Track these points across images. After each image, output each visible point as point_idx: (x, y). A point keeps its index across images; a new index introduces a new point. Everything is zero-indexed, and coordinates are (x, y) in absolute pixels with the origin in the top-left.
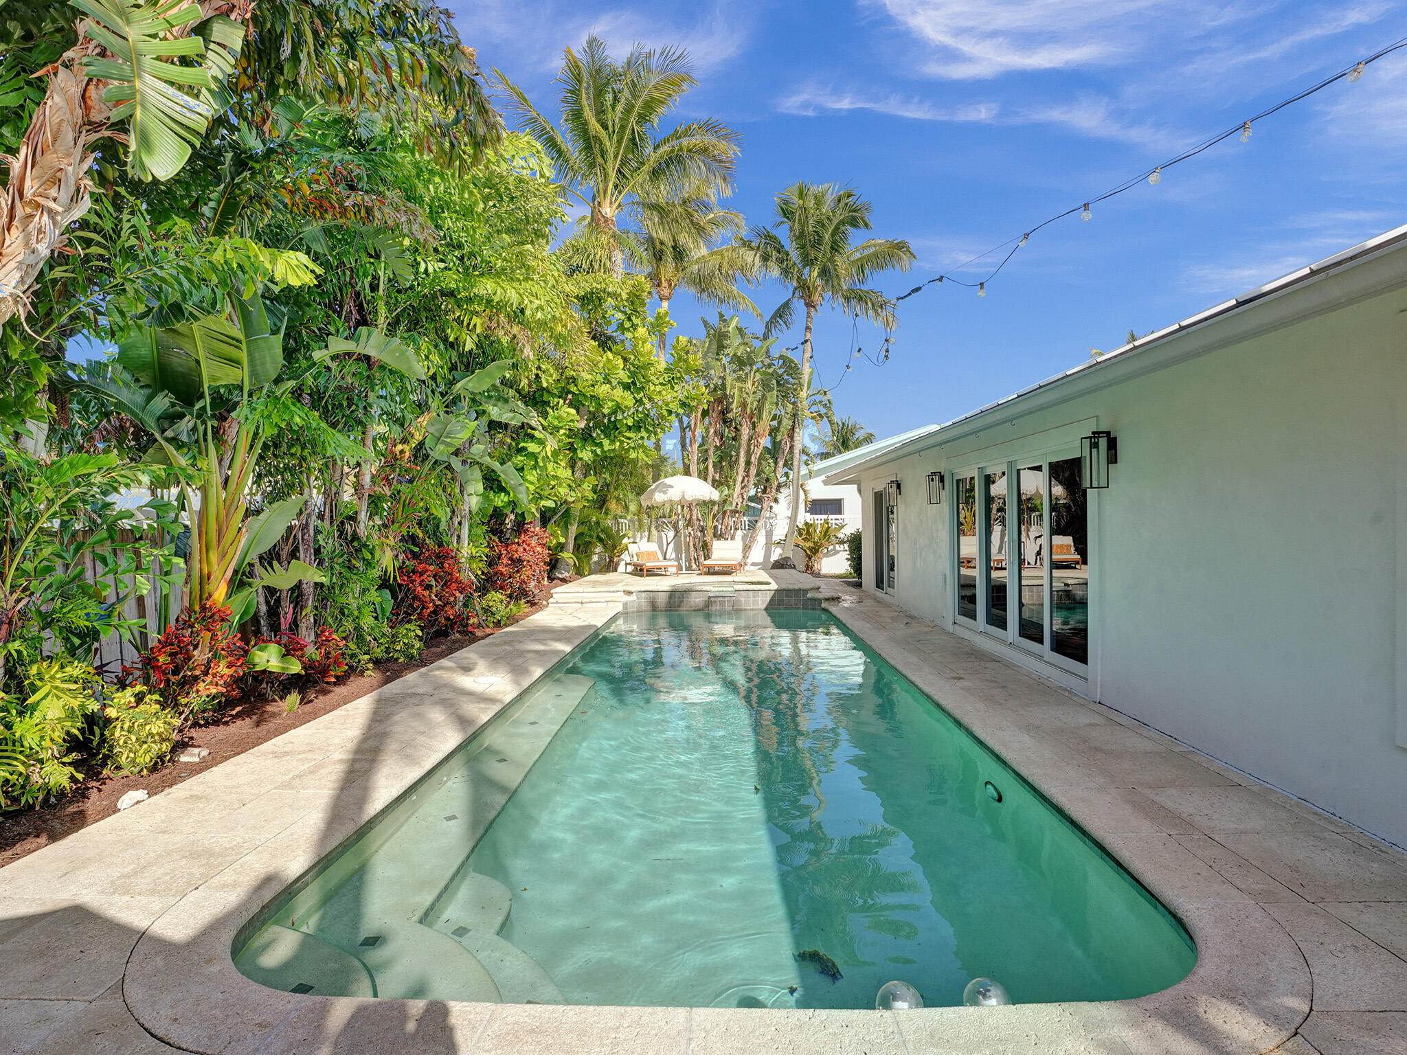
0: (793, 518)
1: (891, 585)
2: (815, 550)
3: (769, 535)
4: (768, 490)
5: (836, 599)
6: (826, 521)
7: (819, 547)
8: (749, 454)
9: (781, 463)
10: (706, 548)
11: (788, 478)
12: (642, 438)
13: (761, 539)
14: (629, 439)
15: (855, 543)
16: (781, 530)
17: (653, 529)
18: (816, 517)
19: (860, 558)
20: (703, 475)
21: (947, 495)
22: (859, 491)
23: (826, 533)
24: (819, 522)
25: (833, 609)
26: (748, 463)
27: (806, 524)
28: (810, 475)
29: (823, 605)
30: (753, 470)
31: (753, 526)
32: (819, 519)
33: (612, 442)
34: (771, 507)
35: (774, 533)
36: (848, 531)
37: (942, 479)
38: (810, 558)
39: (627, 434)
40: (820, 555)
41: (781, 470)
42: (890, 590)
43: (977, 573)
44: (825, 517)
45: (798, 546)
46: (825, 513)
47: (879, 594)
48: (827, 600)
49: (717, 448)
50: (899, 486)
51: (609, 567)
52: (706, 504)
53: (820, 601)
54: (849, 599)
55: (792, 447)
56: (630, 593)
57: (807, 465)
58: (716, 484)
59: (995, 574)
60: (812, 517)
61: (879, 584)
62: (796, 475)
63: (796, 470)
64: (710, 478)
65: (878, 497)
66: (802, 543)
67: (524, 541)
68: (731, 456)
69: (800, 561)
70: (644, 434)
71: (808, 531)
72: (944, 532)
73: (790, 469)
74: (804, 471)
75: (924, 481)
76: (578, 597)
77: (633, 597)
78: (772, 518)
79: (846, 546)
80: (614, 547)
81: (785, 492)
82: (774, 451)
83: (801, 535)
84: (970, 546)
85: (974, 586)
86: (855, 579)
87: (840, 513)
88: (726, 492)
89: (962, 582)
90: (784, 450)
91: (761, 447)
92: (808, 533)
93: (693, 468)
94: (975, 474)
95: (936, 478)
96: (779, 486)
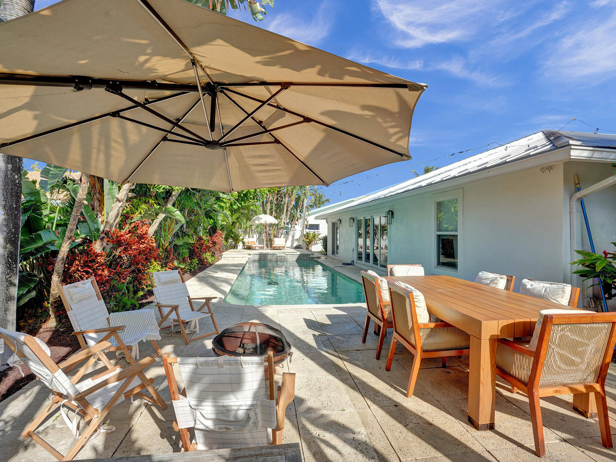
0: (302, 231)
1: (337, 253)
2: (310, 242)
3: (293, 237)
4: (294, 220)
5: (319, 258)
6: (314, 232)
7: (312, 241)
8: (287, 207)
9: (299, 211)
10: (271, 241)
11: (301, 216)
12: (255, 202)
13: (290, 238)
14: (251, 202)
15: (325, 240)
16: (298, 235)
17: (250, 233)
18: (311, 230)
19: (326, 245)
20: (271, 214)
21: (355, 225)
22: (327, 222)
23: (314, 236)
24: (311, 233)
25: (319, 260)
26: (287, 210)
27: (307, 233)
28: (309, 215)
29: (315, 259)
30: (289, 213)
31: (287, 233)
32: (312, 231)
33: (245, 203)
34: (294, 227)
35: (295, 236)
36: (322, 235)
37: (354, 220)
38: (308, 246)
39: (250, 200)
40: (311, 244)
41: (298, 214)
42: (337, 255)
43: (362, 250)
44: (314, 231)
45: (303, 241)
46: (314, 230)
47: (333, 256)
48: (316, 258)
49: (276, 205)
50: (340, 221)
51: (235, 247)
52: (271, 225)
53: (314, 258)
54: (323, 258)
55: (303, 205)
56: (250, 254)
57: (308, 212)
58: (276, 218)
59: (367, 251)
60: (309, 231)
61: (333, 253)
62: (304, 215)
63: (304, 214)
64: (273, 215)
65: (334, 224)
66: (305, 240)
67: (216, 236)
68: (281, 208)
69: (304, 246)
70: (256, 200)
71: (308, 235)
72: (354, 235)
73: (302, 213)
74: (307, 213)
75: (348, 220)
76: (233, 256)
77: (251, 256)
78: (294, 230)
79: (321, 241)
80: (237, 240)
81: (300, 221)
82: (296, 207)
83: (305, 237)
84: (361, 241)
85: (362, 254)
86: (325, 253)
87: (318, 229)
88: (279, 221)
89: (359, 253)
90: (300, 206)
91: (292, 205)
92: (308, 236)
93: (268, 211)
94: (363, 218)
95: (352, 219)
96: (298, 219)
